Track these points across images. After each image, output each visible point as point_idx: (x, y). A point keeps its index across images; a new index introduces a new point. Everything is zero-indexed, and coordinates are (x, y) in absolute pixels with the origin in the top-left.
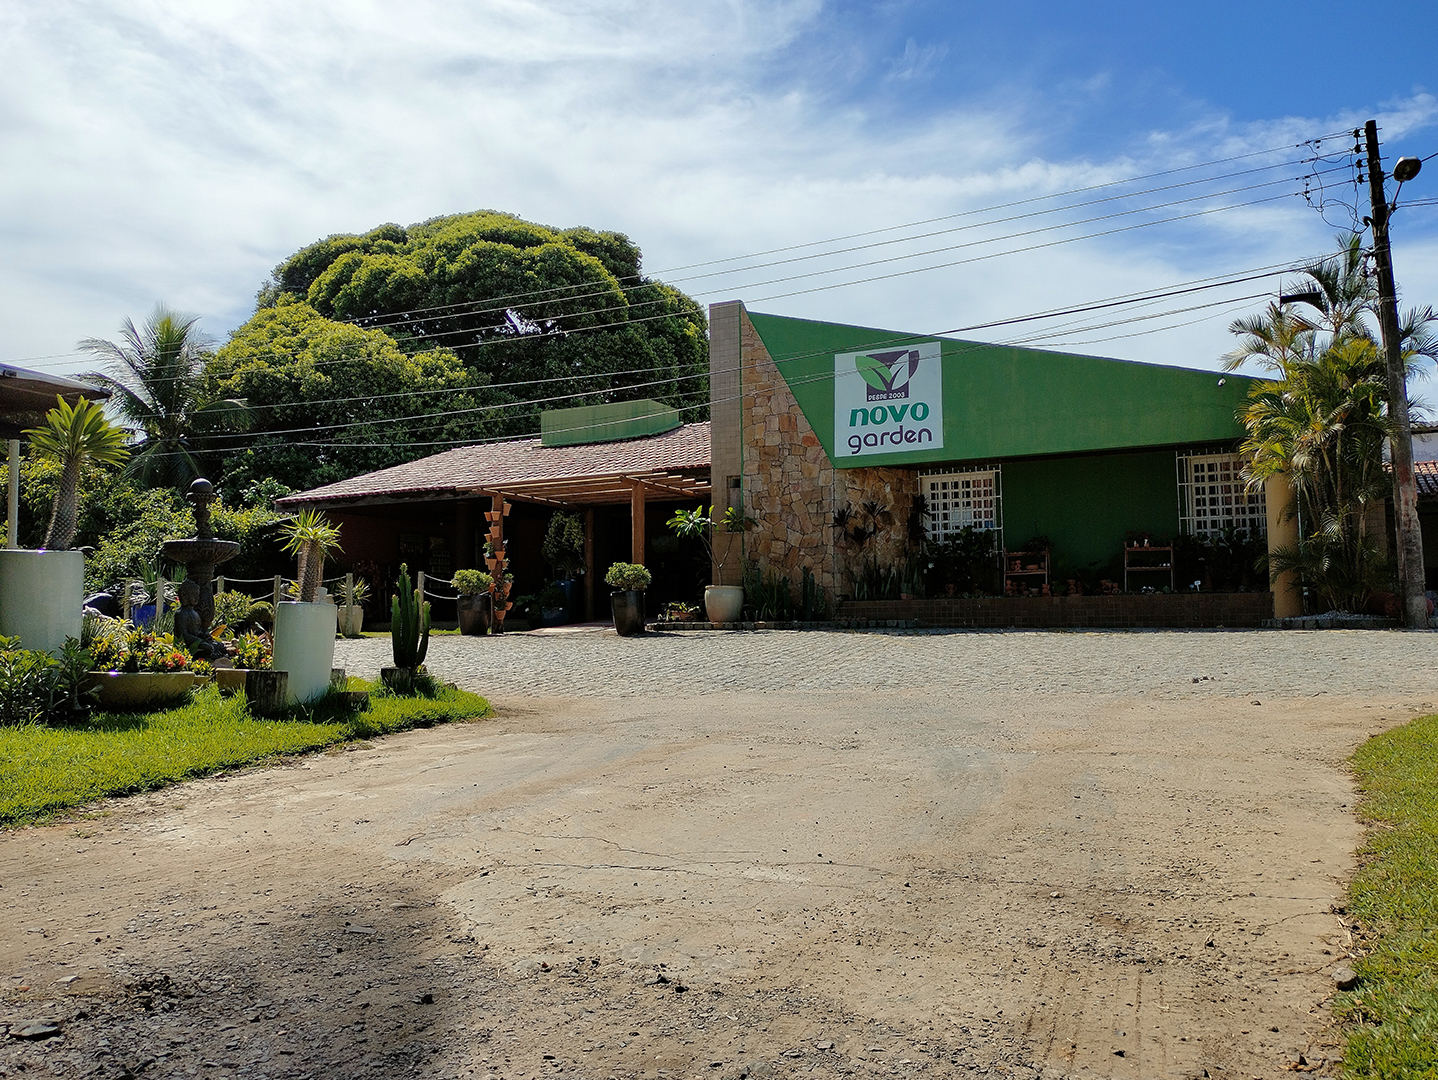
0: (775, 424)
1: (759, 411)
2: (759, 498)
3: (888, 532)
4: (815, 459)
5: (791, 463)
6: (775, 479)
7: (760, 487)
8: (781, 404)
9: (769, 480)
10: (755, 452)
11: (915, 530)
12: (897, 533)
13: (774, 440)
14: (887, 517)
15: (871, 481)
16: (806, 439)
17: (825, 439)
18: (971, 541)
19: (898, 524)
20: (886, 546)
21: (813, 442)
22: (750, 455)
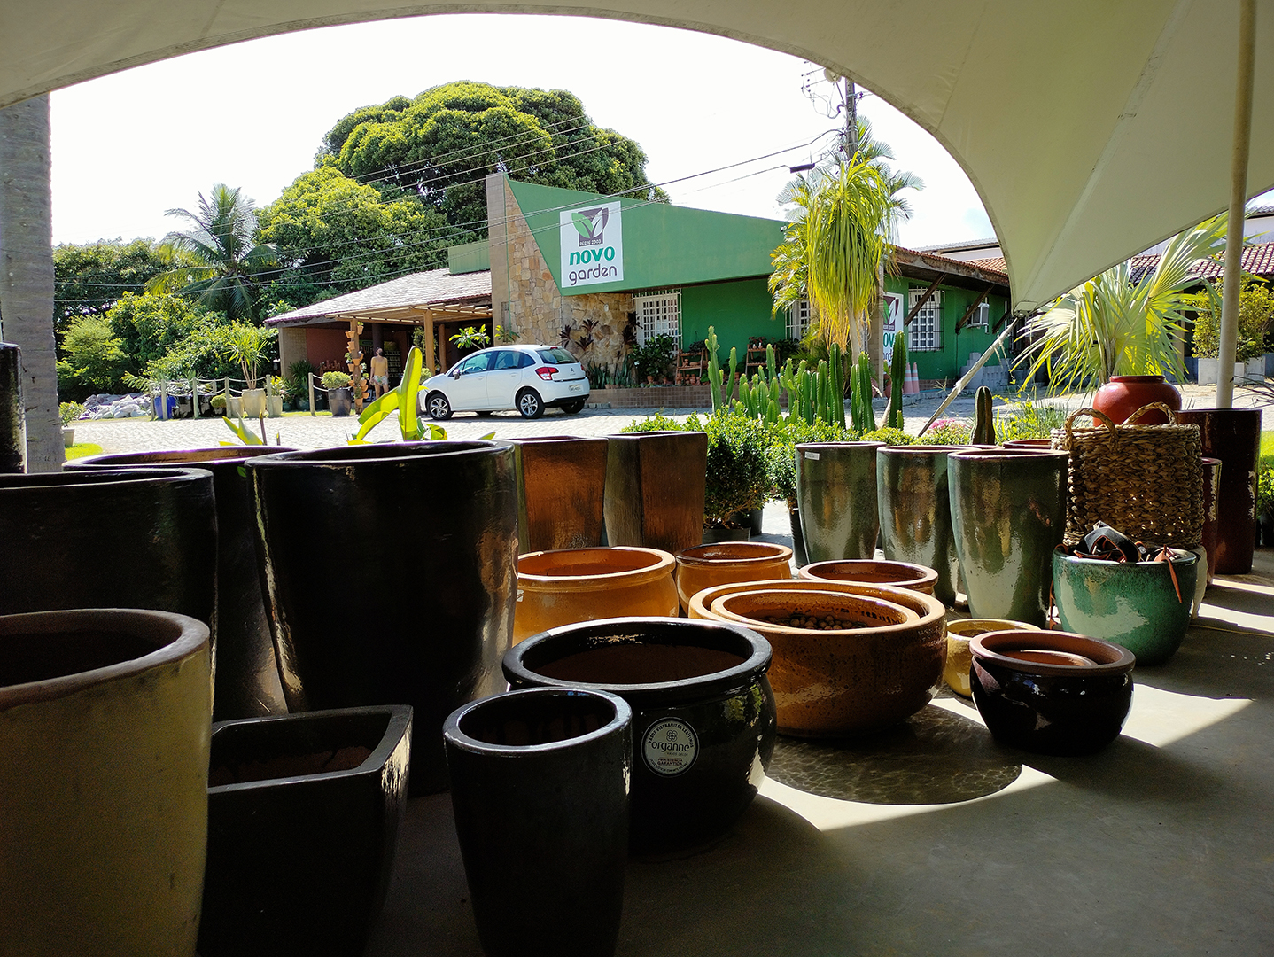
0: (527, 265)
1: (518, 254)
2: (519, 317)
3: (607, 340)
4: (551, 289)
5: (537, 292)
6: (528, 304)
7: (520, 310)
8: (530, 249)
9: (524, 305)
10: (516, 285)
11: (629, 336)
12: (615, 340)
13: (526, 276)
14: (607, 329)
15: (593, 304)
16: (545, 275)
17: (554, 275)
18: (665, 343)
19: (616, 333)
20: (606, 350)
21: (549, 277)
22: (513, 286)
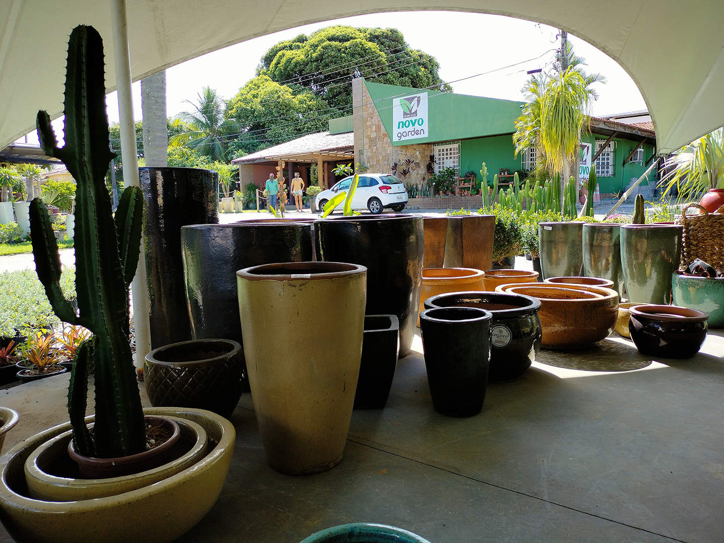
0: (374, 129)
1: (369, 123)
2: (369, 158)
3: (418, 171)
4: (387, 142)
5: (379, 144)
6: (374, 151)
7: (369, 154)
8: (376, 120)
9: (372, 152)
10: (368, 140)
11: (430, 168)
12: (422, 170)
13: (374, 135)
14: (418, 165)
15: (410, 151)
16: (384, 135)
17: (389, 134)
18: (451, 173)
19: (422, 167)
20: (417, 176)
21: (386, 136)
22: (366, 141)
